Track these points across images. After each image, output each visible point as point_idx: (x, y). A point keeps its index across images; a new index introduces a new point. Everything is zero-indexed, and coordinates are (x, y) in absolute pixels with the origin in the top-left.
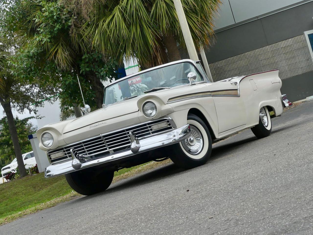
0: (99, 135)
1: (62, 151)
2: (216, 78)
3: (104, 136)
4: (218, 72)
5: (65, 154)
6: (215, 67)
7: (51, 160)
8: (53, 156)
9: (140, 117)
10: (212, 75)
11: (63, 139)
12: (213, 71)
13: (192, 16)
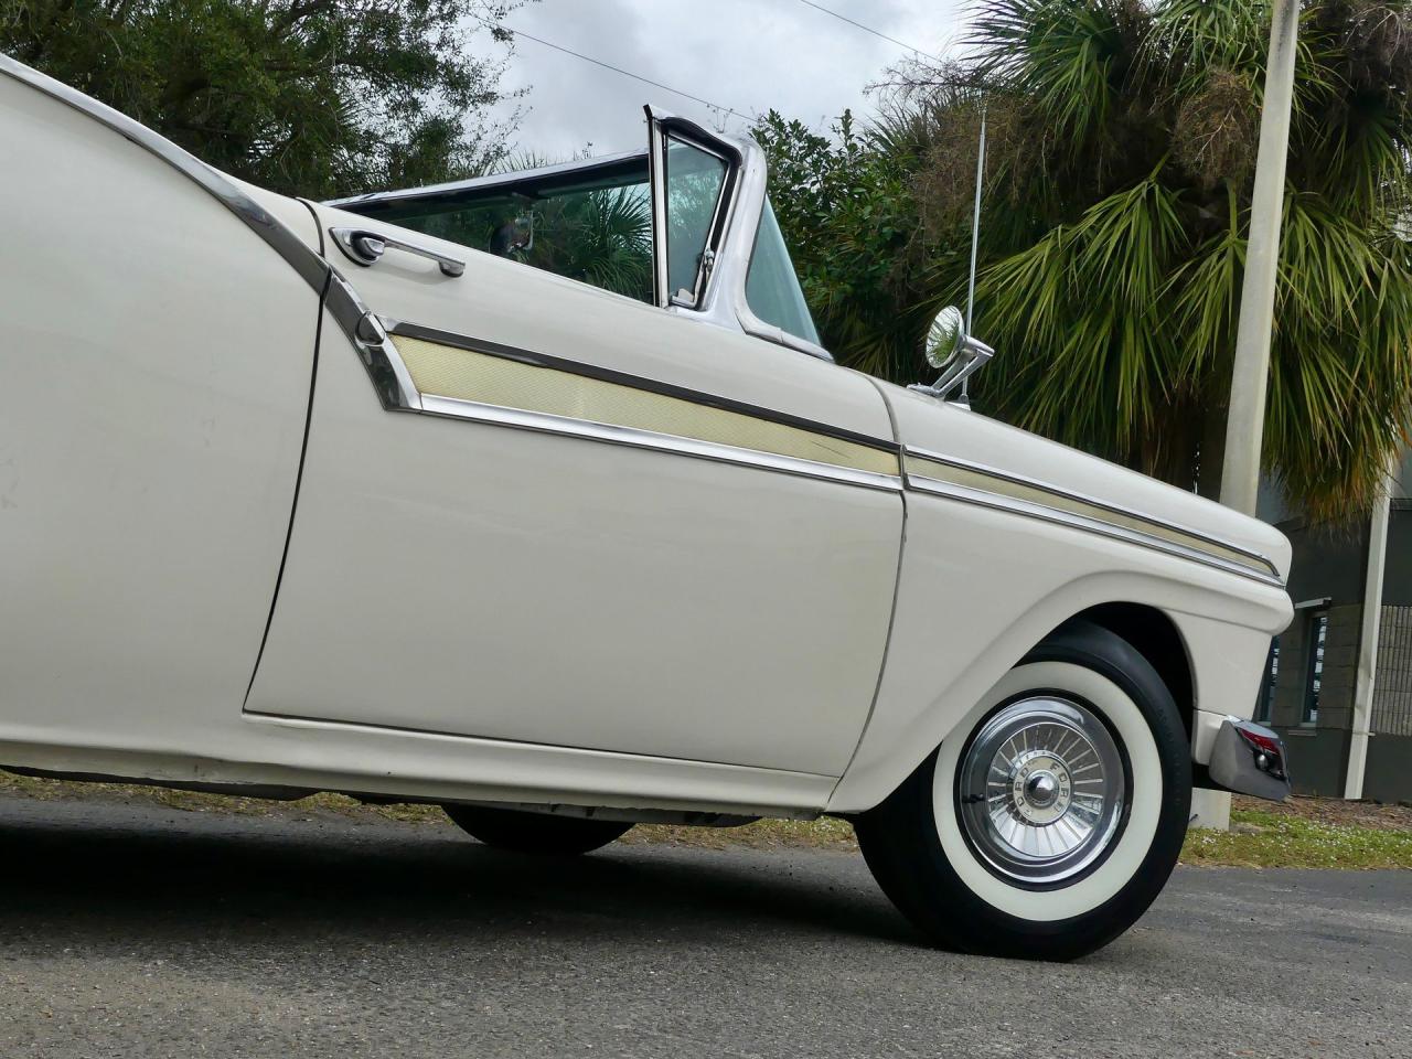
2: (1391, 658)
4: (1403, 643)
6: (1400, 621)
10: (1382, 644)
12: (1388, 632)
13: (1326, 360)
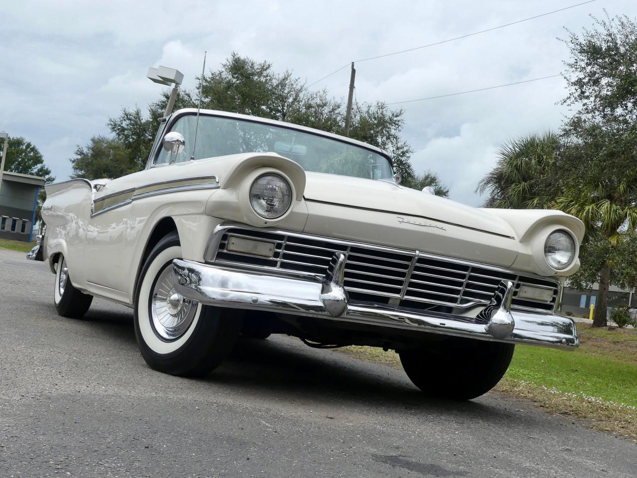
0: (415, 251)
1: (274, 243)
3: (421, 260)
5: (276, 255)
7: (221, 251)
8: (237, 245)
9: (523, 255)
11: (308, 215)
